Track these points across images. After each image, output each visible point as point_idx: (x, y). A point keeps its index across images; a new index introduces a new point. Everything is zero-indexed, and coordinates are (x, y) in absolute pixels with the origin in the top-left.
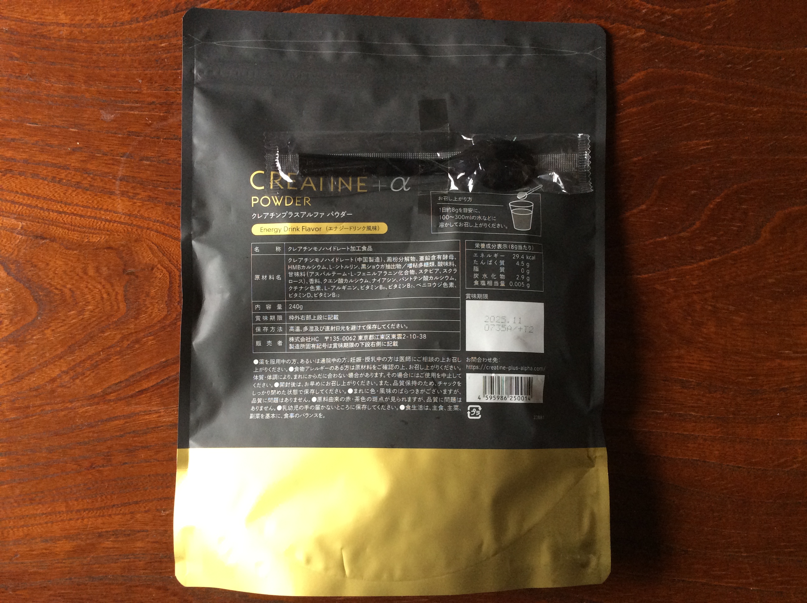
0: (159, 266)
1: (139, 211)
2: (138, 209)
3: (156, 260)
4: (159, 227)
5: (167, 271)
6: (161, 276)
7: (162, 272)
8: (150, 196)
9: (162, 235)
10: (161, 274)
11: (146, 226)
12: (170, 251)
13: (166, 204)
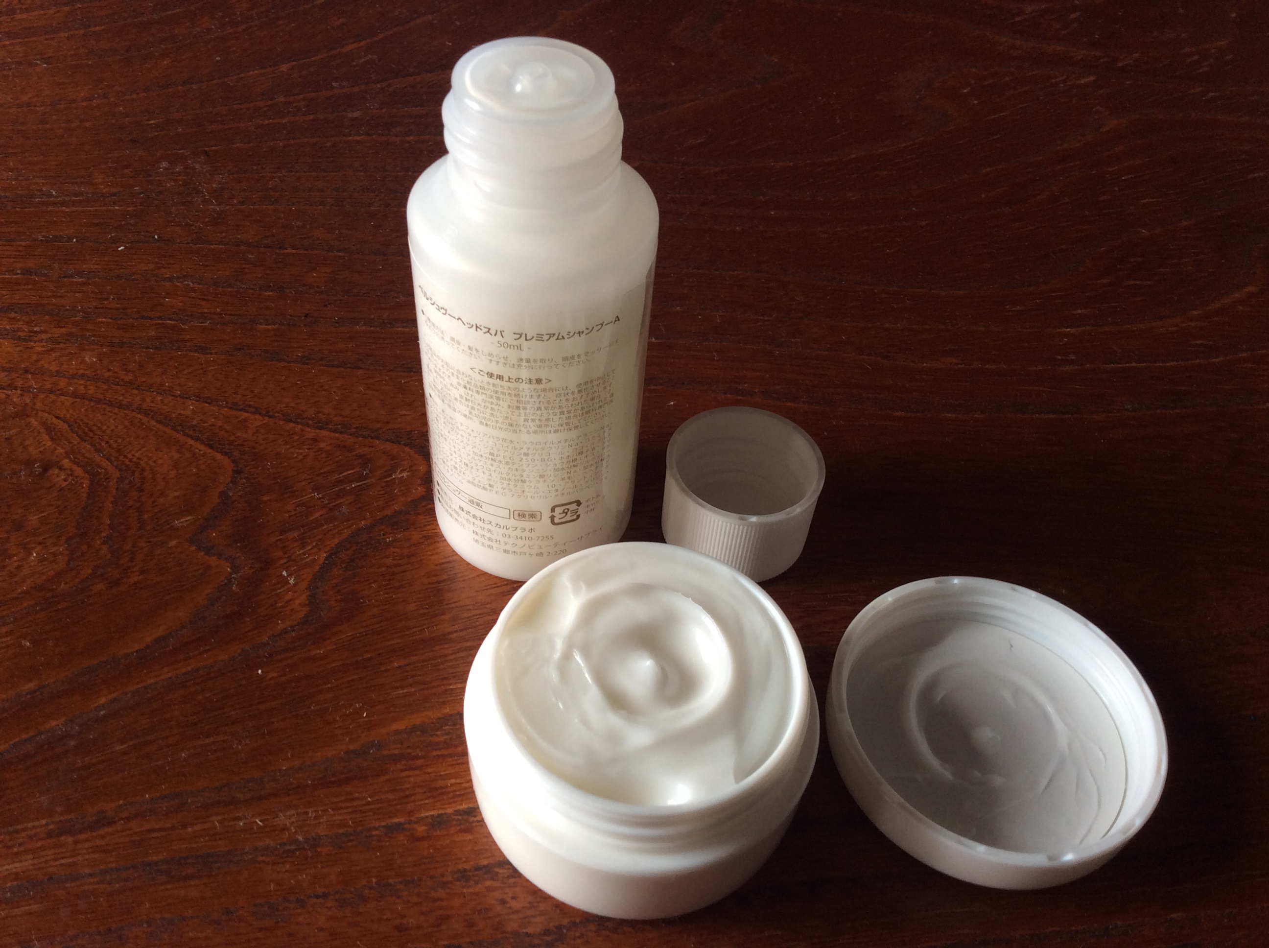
0: (66, 463)
1: (37, 361)
2: (34, 357)
3: (60, 450)
4: (82, 387)
5: (86, 472)
6: (65, 483)
7: (71, 475)
8: (70, 334)
9: (87, 402)
10: (65, 480)
11: (48, 386)
12: (104, 432)
13: (112, 344)
